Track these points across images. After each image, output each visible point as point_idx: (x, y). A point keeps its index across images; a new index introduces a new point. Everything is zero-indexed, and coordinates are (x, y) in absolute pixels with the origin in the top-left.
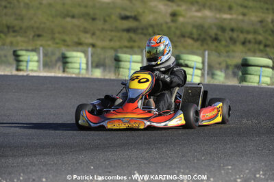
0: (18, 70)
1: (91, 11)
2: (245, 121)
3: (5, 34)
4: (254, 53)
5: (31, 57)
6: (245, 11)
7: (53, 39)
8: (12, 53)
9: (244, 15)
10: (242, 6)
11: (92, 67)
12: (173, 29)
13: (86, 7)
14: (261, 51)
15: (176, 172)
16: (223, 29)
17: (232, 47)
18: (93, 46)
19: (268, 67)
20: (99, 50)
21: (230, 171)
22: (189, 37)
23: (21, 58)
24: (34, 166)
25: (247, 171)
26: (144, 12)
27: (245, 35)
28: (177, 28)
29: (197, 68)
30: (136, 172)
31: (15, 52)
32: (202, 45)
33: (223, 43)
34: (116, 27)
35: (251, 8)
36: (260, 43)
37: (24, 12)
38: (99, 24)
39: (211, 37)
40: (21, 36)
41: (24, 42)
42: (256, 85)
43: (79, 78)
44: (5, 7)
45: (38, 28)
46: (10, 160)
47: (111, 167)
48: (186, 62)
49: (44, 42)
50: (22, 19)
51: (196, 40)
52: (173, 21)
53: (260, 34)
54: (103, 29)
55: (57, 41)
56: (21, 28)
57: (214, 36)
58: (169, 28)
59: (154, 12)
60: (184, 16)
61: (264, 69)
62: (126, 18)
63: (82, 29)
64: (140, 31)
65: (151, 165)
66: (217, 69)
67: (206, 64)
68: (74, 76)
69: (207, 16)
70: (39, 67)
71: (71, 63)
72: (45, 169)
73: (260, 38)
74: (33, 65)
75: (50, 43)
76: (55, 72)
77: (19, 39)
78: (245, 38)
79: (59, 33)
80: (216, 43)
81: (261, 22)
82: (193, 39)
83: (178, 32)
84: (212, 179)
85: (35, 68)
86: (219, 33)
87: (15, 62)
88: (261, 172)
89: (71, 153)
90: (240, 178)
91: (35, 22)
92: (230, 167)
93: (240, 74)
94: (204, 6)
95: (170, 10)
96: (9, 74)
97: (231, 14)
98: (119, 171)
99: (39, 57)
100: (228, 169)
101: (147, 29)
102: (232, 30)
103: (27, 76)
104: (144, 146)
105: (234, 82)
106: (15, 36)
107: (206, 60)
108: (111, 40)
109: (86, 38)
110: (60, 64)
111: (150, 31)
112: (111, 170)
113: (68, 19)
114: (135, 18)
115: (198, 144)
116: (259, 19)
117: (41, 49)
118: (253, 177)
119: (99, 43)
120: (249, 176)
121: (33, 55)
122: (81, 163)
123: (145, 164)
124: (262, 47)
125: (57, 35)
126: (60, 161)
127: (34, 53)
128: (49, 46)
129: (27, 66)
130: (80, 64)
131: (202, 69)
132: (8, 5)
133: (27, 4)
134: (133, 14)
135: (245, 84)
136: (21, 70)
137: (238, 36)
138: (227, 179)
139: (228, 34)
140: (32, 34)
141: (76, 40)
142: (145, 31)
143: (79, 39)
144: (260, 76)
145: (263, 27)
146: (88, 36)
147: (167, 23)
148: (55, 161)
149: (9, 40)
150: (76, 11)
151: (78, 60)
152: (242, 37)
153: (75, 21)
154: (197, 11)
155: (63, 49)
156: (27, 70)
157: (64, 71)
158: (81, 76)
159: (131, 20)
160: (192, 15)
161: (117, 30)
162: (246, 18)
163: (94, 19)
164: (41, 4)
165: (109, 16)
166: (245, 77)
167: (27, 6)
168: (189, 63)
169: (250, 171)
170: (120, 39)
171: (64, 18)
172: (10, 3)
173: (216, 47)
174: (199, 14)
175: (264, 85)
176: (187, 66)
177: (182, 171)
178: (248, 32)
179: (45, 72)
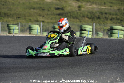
0: (9, 33)
1: (42, 6)
2: (112, 55)
3: (4, 17)
4: (116, 24)
5: (15, 27)
6: (112, 5)
7: (25, 19)
8: (6, 25)
9: (111, 7)
10: (110, 3)
11: (43, 31)
12: (79, 14)
13: (40, 4)
14: (119, 23)
15: (81, 78)
16: (102, 13)
17: (106, 21)
18: (43, 22)
19: (122, 30)
20: (46, 24)
21: (105, 78)
22: (87, 17)
23: (11, 28)
24: (17, 77)
25: (113, 78)
26: (66, 6)
27: (112, 16)
28: (81, 13)
29: (90, 31)
30: (62, 79)
31: (8, 25)
32: (92, 21)
33: (102, 19)
34: (54, 13)
35: (114, 3)
36: (118, 19)
37: (12, 7)
38: (46, 12)
39: (96, 17)
40: (11, 18)
41: (12, 20)
42: (116, 38)
43: (37, 37)
44: (3, 5)
45: (18, 14)
46: (6, 74)
47: (51, 76)
48: (85, 28)
49: (21, 21)
50: (11, 10)
51: (90, 18)
52: (79, 10)
53: (118, 15)
54: (48, 14)
55: (27, 20)
56: (11, 14)
57: (98, 16)
58: (78, 13)
59: (71, 6)
60: (84, 8)
61: (120, 31)
62: (58, 9)
63: (38, 14)
64: (64, 15)
65: (69, 75)
66: (99, 31)
67: (94, 29)
68: (34, 35)
69: (95, 7)
70: (19, 32)
71: (33, 30)
72: (21, 78)
73: (118, 17)
74: (16, 31)
75: (24, 21)
76: (26, 34)
77: (10, 19)
78: (112, 17)
79: (28, 16)
80: (99, 20)
81: (119, 10)
82: (88, 18)
83: (81, 15)
84: (97, 82)
85: (17, 32)
86: (100, 15)
87: (8, 30)
88: (119, 78)
89: (33, 71)
90: (109, 81)
91: (17, 11)
92: (105, 76)
93: (110, 33)
94: (93, 3)
95: (78, 5)
96: (5, 35)
97: (105, 6)
98: (55, 78)
99: (19, 27)
100: (104, 77)
101: (67, 14)
102: (106, 14)
103: (14, 36)
104: (66, 67)
105: (107, 37)
106: (8, 18)
107: (94, 27)
108: (51, 19)
109: (40, 18)
110: (28, 30)
111: (69, 14)
112: (51, 78)
113: (32, 10)
114: (62, 9)
115: (90, 66)
116: (118, 8)
117: (20, 23)
118: (115, 80)
119: (46, 20)
120: (113, 80)
121: (16, 27)
122: (37, 75)
123: (66, 75)
124: (119, 21)
125: (27, 17)
126: (28, 75)
127: (16, 26)
128: (23, 22)
129: (13, 32)
130: (37, 30)
131: (92, 32)
132: (5, 4)
133: (13, 3)
134: (61, 7)
135: (112, 38)
136: (10, 33)
137: (108, 16)
138: (103, 81)
139: (104, 16)
140: (16, 17)
141: (36, 19)
142: (67, 15)
143: (37, 19)
144: (118, 34)
145: (120, 12)
146: (41, 17)
147: (76, 11)
148: (26, 74)
149: (5, 20)
150: (35, 6)
151: (36, 28)
152: (110, 17)
153: (35, 11)
154: (90, 5)
155: (30, 24)
156: (13, 33)
157: (30, 34)
158: (38, 36)
159: (60, 10)
160: (88, 7)
161: (54, 14)
162: (112, 8)
163: (43, 10)
164: (19, 3)
165: (50, 8)
166: (112, 35)
167: (13, 4)
168: (86, 29)
169: (114, 77)
170: (56, 18)
171: (30, 9)
172: (5, 3)
173: (99, 21)
174: (91, 7)
175: (120, 38)
176: (85, 30)
177: (83, 78)
178: (113, 15)
179: (22, 34)
